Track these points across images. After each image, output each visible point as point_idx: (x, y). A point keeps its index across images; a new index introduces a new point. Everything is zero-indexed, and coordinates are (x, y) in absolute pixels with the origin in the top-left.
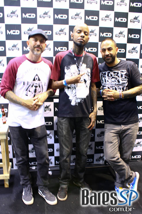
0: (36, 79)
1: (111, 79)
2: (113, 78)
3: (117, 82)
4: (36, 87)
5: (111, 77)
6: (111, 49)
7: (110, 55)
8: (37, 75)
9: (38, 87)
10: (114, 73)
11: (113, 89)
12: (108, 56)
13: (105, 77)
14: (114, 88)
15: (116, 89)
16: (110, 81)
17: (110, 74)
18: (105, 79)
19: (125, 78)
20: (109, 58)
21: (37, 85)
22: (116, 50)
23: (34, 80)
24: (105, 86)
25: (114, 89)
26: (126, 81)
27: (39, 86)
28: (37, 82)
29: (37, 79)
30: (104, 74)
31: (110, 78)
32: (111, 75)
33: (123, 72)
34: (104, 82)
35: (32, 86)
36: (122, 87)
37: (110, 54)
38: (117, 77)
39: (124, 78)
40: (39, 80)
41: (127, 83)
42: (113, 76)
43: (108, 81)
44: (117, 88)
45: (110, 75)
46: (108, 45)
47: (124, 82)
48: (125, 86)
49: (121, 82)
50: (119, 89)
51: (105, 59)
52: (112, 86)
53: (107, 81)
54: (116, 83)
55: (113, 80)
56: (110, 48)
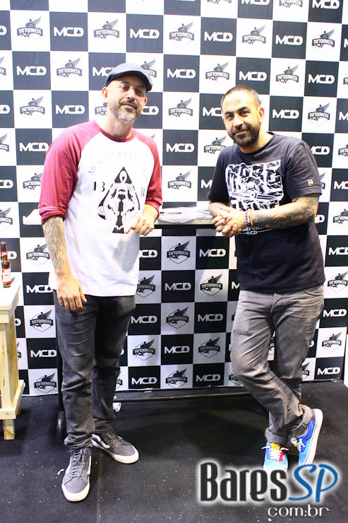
0: (121, 179)
1: (248, 182)
2: (250, 179)
3: (259, 190)
4: (122, 197)
5: (248, 178)
6: (245, 110)
7: (244, 126)
8: (124, 169)
9: (127, 196)
10: (255, 168)
11: (249, 206)
12: (239, 128)
13: (235, 177)
14: (251, 204)
15: (256, 208)
16: (243, 186)
17: (244, 170)
18: (234, 182)
19: (277, 180)
20: (245, 132)
21: (124, 193)
22: (260, 114)
23: (117, 180)
24: (235, 199)
25: (252, 206)
26: (280, 189)
27: (130, 196)
28: (123, 185)
29: (123, 178)
30: (233, 170)
31: (243, 179)
32: (247, 174)
33: (274, 165)
34: (233, 189)
35: (113, 195)
36: (270, 203)
37: (245, 123)
38: (259, 178)
39: (274, 180)
40: (129, 181)
41: (283, 194)
42: (251, 175)
43: (240, 188)
44: (258, 204)
45: (244, 174)
46: (239, 101)
47: (274, 190)
48: (276, 201)
49: (267, 190)
50: (262, 207)
51: (236, 137)
52: (246, 199)
53: (237, 187)
54: (256, 192)
55: (251, 184)
56: (245, 108)
